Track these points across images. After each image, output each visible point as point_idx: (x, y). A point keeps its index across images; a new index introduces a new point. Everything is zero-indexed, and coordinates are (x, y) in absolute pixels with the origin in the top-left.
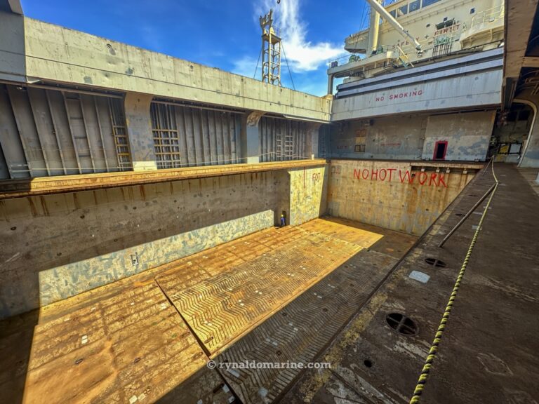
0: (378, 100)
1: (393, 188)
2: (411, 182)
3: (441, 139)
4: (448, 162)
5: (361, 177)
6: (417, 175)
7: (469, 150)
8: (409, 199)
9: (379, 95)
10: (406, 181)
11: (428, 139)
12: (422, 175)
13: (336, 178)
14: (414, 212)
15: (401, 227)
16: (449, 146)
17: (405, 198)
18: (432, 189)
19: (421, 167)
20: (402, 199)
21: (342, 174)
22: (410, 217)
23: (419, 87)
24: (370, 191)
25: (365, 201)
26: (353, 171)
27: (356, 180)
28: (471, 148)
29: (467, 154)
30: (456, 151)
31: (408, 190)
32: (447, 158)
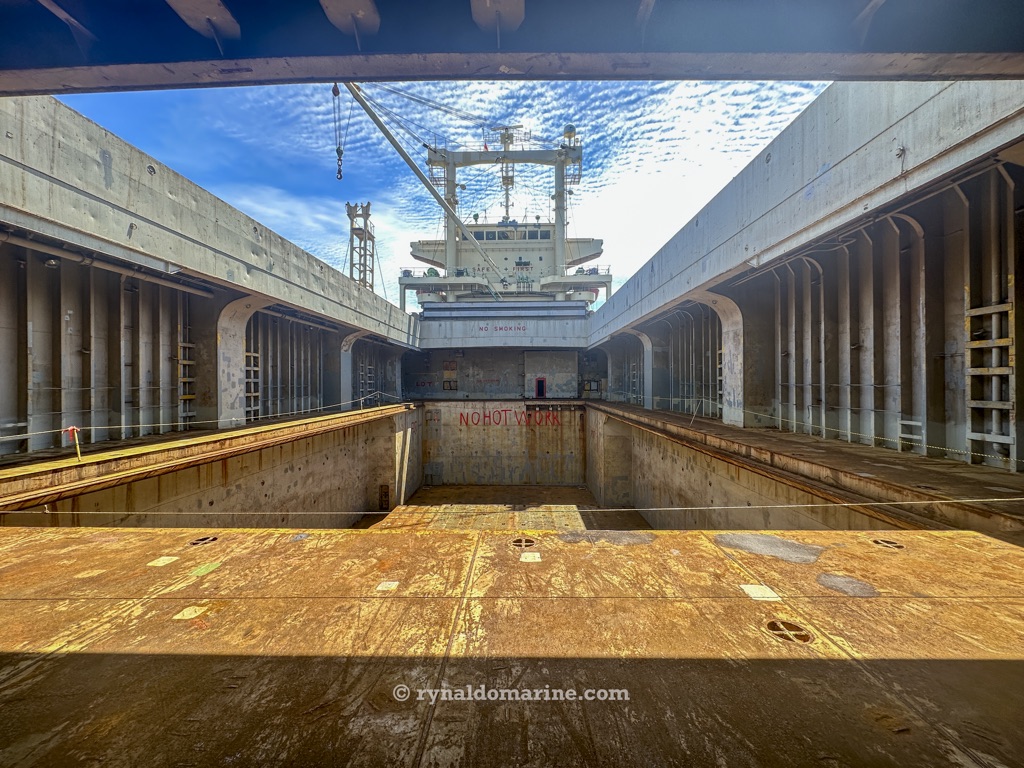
0: (481, 329)
1: (510, 432)
2: (528, 423)
3: (539, 375)
4: (549, 399)
5: (470, 422)
6: (533, 415)
7: (564, 388)
8: (529, 444)
9: (482, 324)
10: (523, 423)
11: (528, 376)
12: (538, 414)
13: (435, 427)
14: (536, 458)
15: (525, 480)
16: (547, 383)
17: (524, 443)
18: (549, 429)
19: (535, 406)
20: (521, 445)
21: (442, 422)
22: (532, 464)
23: (522, 323)
24: (484, 440)
25: (479, 454)
26: (459, 416)
27: (464, 427)
28: (565, 385)
29: (563, 391)
30: (554, 388)
31: (527, 433)
32: (548, 395)
